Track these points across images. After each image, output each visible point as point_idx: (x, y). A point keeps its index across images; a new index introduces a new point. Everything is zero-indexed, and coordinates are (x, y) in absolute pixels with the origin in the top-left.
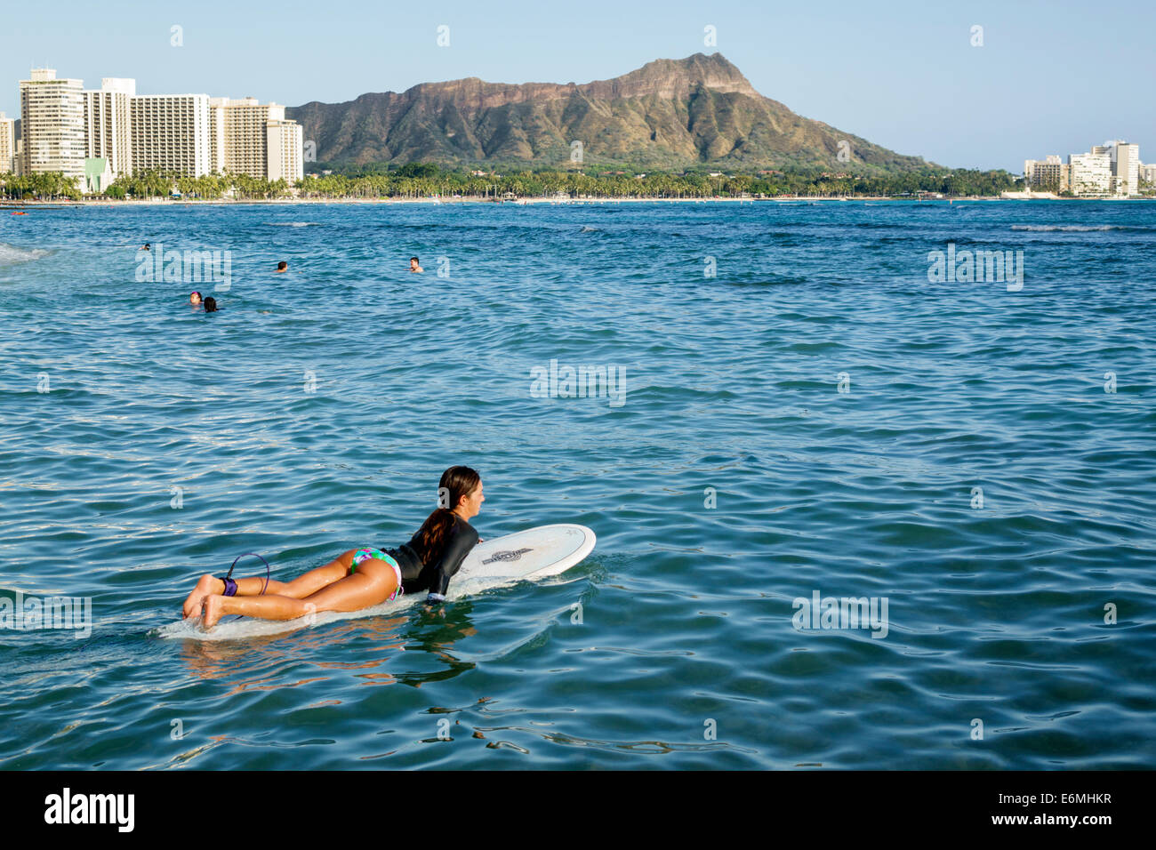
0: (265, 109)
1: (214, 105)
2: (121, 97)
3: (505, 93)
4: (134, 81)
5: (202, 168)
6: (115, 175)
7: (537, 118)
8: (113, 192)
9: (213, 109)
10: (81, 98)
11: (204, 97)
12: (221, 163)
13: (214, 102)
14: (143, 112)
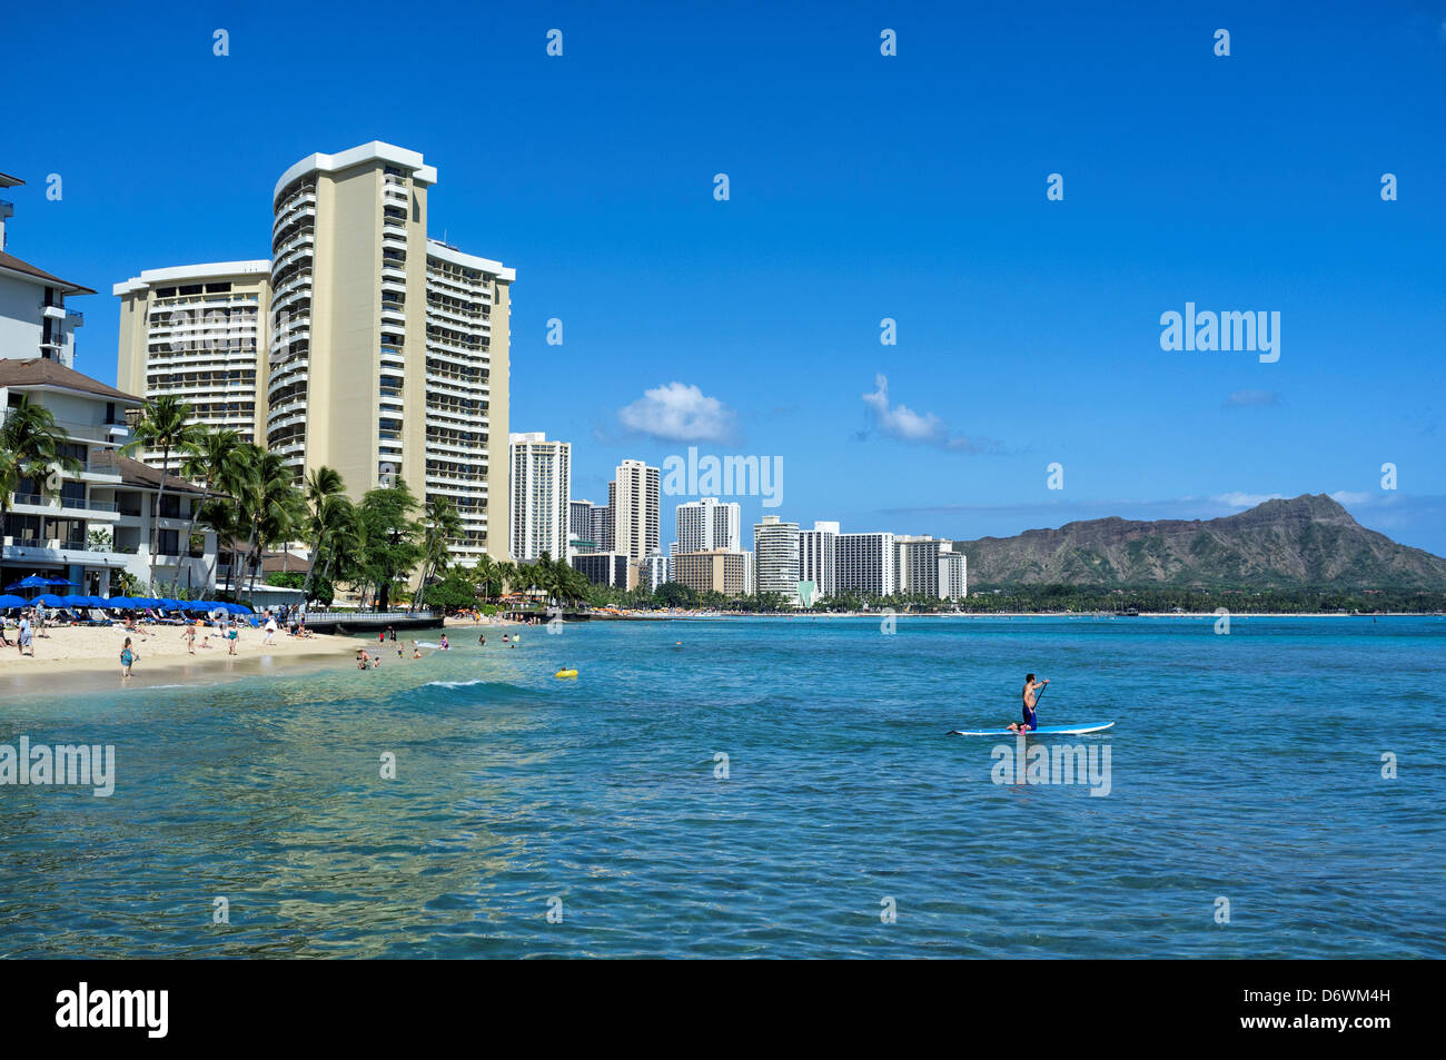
0: (937, 544)
1: (898, 540)
2: (828, 536)
3: (1142, 529)
4: (837, 524)
5: (888, 588)
6: (822, 595)
7: (1169, 548)
8: (819, 607)
9: (897, 545)
10: (797, 537)
11: (890, 534)
12: (903, 585)
13: (898, 538)
14: (844, 547)
